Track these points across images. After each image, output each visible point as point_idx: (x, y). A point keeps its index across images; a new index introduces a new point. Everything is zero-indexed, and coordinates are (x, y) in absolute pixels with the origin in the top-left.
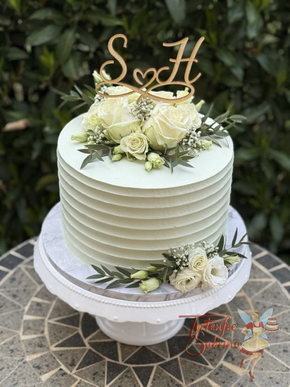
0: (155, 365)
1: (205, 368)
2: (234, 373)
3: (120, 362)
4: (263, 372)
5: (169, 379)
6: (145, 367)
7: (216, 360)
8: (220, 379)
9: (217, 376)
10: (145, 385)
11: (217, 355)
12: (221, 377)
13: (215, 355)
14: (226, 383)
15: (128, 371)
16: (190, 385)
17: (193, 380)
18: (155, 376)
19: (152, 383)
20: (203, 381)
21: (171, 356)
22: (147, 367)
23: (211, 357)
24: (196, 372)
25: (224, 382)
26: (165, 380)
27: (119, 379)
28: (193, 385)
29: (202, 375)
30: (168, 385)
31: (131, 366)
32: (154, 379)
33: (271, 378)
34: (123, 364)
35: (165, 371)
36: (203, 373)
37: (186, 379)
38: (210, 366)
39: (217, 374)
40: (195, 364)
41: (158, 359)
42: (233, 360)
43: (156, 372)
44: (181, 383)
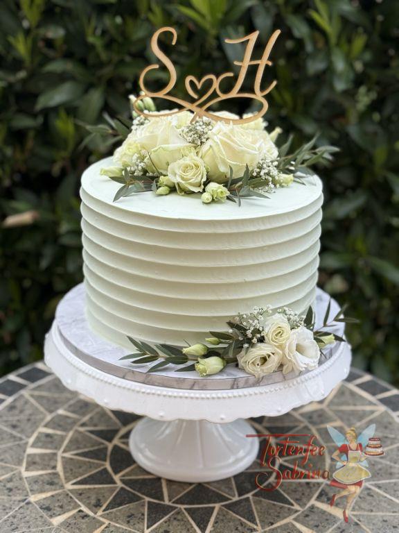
0: (217, 506)
1: (289, 509)
2: (330, 515)
3: (167, 502)
4: (373, 514)
5: (238, 523)
6: (202, 508)
7: (304, 500)
8: (311, 523)
9: (307, 519)
10: (203, 529)
11: (306, 494)
12: (312, 520)
13: (303, 494)
14: (320, 527)
15: (178, 513)
16: (267, 529)
17: (272, 524)
18: (217, 518)
19: (213, 526)
20: (286, 525)
21: (240, 495)
22: (206, 508)
23: (298, 497)
24: (276, 514)
25: (317, 526)
26: (231, 524)
27: (166, 522)
28: (273, 530)
29: (285, 518)
30: (237, 529)
31: (183, 507)
32: (216, 522)
33: (385, 521)
34: (170, 504)
35: (231, 512)
36: (286, 515)
37: (262, 521)
38: (296, 507)
39: (307, 516)
40: (274, 505)
41: (221, 498)
42: (329, 499)
43: (218, 514)
44: (255, 527)
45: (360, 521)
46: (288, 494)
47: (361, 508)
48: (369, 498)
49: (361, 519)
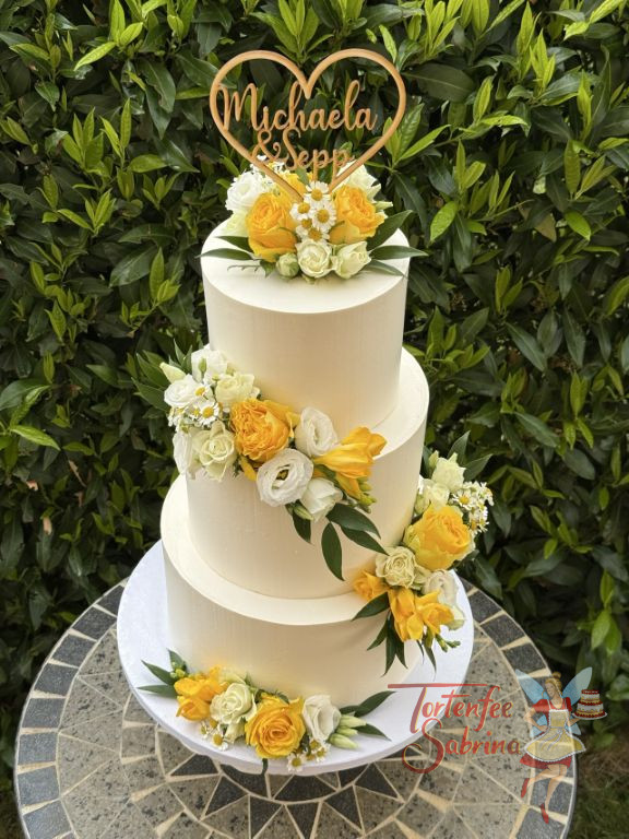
0: (320, 801)
1: (393, 802)
2: (434, 808)
3: (270, 799)
4: (475, 804)
5: (341, 825)
6: (305, 805)
7: (407, 789)
8: (415, 821)
9: (410, 816)
10: (307, 836)
11: (410, 779)
12: (416, 817)
13: (406, 780)
14: (423, 827)
15: (282, 813)
16: (371, 832)
17: (376, 825)
18: (320, 819)
19: (317, 831)
20: (390, 826)
21: (343, 785)
22: (309, 804)
23: (401, 784)
24: (380, 810)
25: (420, 826)
26: (336, 826)
27: (269, 827)
28: (376, 833)
29: (388, 815)
30: (341, 835)
31: (285, 804)
32: (320, 826)
33: (487, 815)
34: (274, 800)
35: (334, 810)
36: (389, 811)
37: (366, 822)
38: (400, 799)
39: (410, 811)
40: (377, 797)
41: (324, 790)
42: (432, 785)
43: (322, 813)
44: (359, 830)
45: (462, 815)
46: (391, 779)
47: (464, 798)
48: (472, 781)
49: (464, 813)
